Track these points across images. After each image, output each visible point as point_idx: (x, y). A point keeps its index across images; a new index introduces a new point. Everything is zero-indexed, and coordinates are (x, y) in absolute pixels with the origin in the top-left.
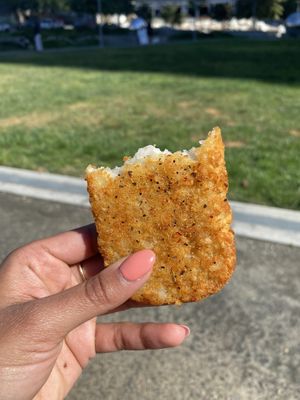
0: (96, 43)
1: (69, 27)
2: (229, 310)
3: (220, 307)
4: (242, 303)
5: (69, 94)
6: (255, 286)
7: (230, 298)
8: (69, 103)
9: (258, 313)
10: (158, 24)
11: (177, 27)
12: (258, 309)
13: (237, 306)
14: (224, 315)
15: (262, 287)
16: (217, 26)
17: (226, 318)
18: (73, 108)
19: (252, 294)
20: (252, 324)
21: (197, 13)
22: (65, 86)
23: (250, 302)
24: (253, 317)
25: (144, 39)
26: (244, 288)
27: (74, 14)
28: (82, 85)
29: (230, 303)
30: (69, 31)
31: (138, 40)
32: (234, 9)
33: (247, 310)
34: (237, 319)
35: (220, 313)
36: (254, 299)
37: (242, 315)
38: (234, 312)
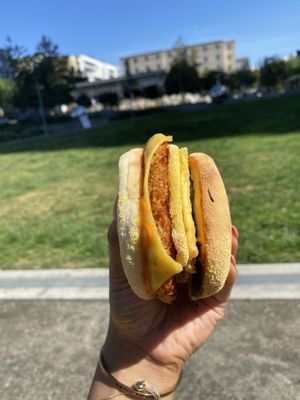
0: (41, 132)
1: (14, 122)
2: (199, 382)
3: (190, 381)
4: (211, 371)
5: (17, 185)
6: (221, 349)
7: (199, 369)
8: (18, 195)
9: (228, 378)
10: (97, 107)
11: (115, 109)
12: (227, 374)
13: (207, 376)
14: (195, 389)
15: (228, 349)
16: (151, 103)
17: (198, 393)
18: (22, 199)
19: (219, 359)
20: (225, 392)
21: (132, 95)
22: (13, 178)
23: (219, 369)
24: (224, 383)
25: (86, 124)
26: (211, 355)
27: (17, 110)
28: (30, 175)
29: (200, 374)
30: (14, 125)
31: (81, 126)
33: (216, 378)
34: (209, 390)
35: (190, 389)
36: (222, 364)
37: (213, 384)
38: (204, 382)
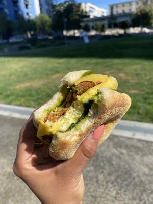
0: (64, 44)
1: (51, 38)
2: (134, 178)
3: (130, 177)
4: (141, 175)
5: (51, 70)
6: (147, 166)
7: (135, 172)
8: (52, 75)
9: (150, 180)
10: (93, 33)
11: (103, 34)
12: (149, 178)
13: (138, 177)
14: (131, 181)
15: (151, 166)
16: (122, 31)
17: (132, 183)
18: (54, 77)
19: (146, 170)
20: (147, 186)
21: (112, 26)
22: (50, 66)
23: (145, 174)
24: (147, 182)
25: (87, 40)
26: (141, 167)
27: (53, 32)
28: (57, 65)
29: (135, 175)
30: (51, 39)
31: (84, 41)
32: (131, 23)
33: (143, 179)
34: (138, 183)
35: (129, 180)
36: (147, 173)
37: (141, 181)
38: (137, 179)
